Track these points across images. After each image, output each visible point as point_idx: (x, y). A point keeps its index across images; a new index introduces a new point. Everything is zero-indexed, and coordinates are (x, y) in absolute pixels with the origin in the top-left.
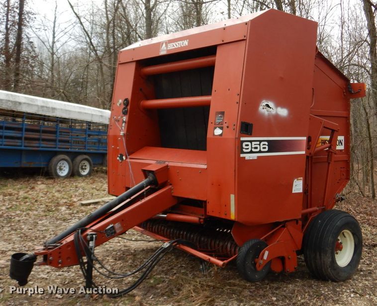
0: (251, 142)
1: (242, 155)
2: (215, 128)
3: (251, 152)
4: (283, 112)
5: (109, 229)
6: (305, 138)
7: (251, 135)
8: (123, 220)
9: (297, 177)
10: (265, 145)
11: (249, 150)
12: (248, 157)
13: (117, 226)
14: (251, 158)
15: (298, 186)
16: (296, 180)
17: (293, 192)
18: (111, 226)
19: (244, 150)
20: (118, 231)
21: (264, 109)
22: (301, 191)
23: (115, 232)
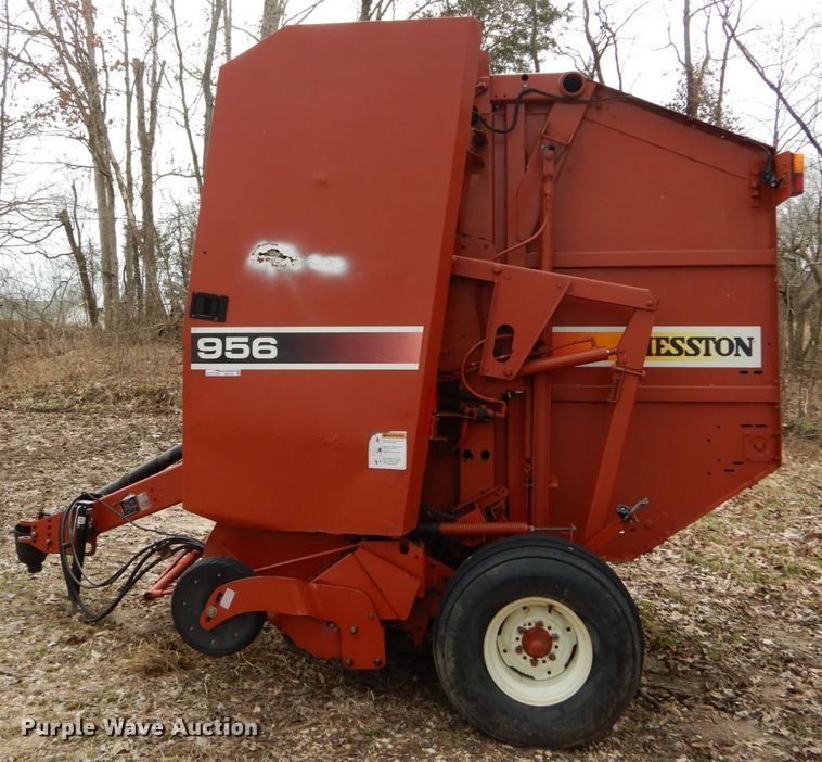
0: (223, 337)
1: (195, 366)
3: (223, 359)
4: (331, 266)
5: (128, 502)
6: (420, 329)
7: (222, 321)
8: (152, 490)
9: (385, 429)
10: (269, 344)
11: (217, 355)
12: (211, 370)
13: (142, 498)
14: (222, 374)
15: (390, 452)
16: (379, 435)
17: (372, 465)
18: (131, 496)
19: (202, 355)
20: (143, 509)
21: (264, 262)
22: (402, 465)
23: (138, 509)
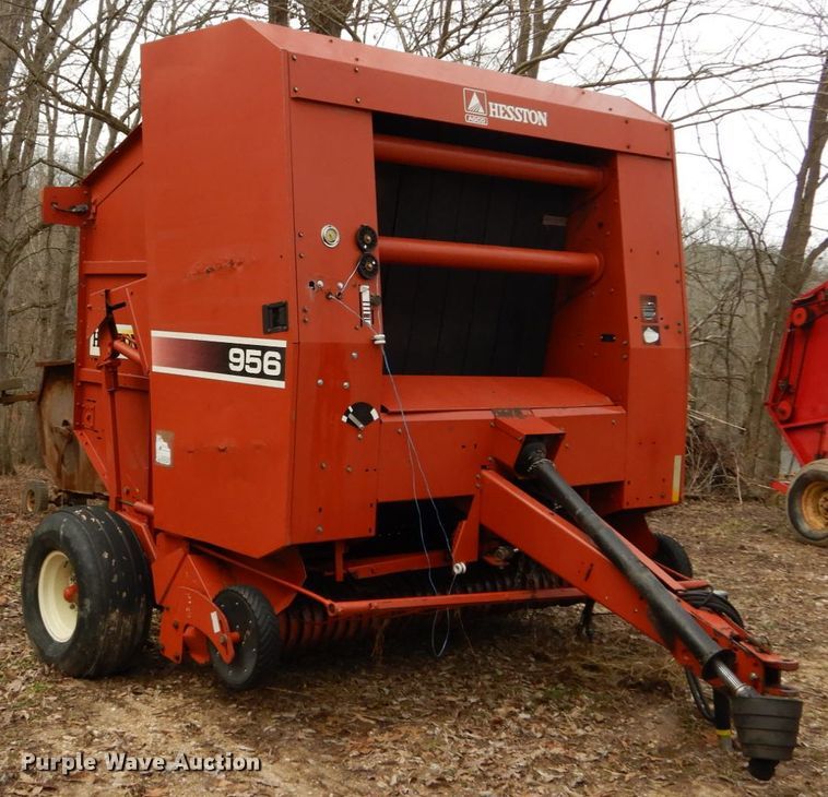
2: (645, 329)
